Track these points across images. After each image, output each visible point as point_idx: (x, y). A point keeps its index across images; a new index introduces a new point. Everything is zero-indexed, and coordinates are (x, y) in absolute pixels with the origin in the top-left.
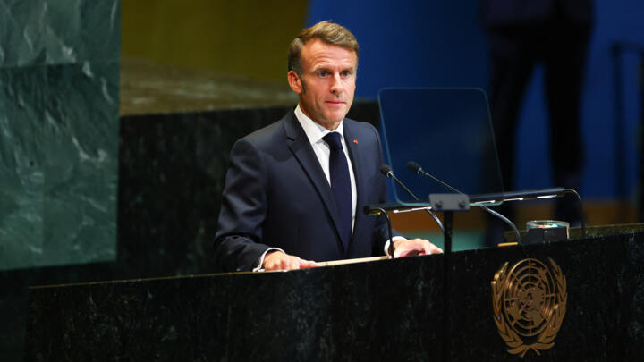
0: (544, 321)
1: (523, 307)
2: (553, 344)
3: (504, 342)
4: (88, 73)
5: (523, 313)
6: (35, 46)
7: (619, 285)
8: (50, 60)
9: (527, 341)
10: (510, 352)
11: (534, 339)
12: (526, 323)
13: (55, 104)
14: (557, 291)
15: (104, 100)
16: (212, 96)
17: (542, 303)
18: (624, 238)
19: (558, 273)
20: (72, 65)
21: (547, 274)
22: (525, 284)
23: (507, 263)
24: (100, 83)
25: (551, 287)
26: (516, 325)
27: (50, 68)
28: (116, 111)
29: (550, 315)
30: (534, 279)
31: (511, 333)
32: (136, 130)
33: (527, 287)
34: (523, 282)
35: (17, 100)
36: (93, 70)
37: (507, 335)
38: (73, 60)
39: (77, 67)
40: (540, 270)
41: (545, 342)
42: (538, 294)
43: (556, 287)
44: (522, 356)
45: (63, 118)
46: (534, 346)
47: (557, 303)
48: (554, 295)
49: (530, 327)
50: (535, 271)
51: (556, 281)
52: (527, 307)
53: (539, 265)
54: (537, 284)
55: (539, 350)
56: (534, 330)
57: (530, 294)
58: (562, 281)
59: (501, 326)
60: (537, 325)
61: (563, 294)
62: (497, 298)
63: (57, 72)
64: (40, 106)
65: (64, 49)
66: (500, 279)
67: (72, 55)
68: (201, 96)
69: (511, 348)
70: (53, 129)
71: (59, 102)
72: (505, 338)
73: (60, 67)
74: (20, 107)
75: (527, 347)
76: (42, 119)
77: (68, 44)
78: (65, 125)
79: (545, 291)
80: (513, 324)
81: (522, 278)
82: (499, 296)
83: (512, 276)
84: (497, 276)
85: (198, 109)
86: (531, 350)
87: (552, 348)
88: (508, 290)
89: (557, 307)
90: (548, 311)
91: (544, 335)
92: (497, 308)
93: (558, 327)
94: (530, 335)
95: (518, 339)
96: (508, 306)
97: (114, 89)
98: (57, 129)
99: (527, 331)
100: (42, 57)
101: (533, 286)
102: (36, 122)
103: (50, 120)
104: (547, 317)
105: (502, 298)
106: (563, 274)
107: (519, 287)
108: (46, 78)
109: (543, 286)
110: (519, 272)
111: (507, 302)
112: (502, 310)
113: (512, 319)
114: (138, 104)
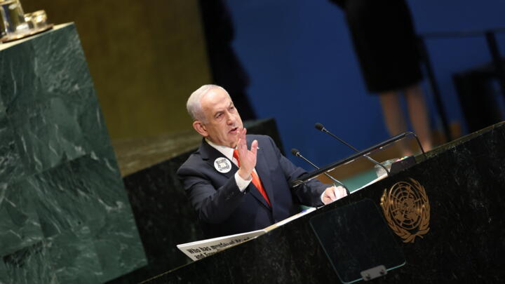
0: (419, 217)
1: (404, 212)
2: (429, 229)
3: (399, 237)
4: (95, 158)
5: (405, 216)
6: (58, 152)
7: (456, 180)
8: (70, 158)
9: (412, 232)
10: (404, 242)
11: (417, 229)
12: (409, 221)
13: (82, 183)
14: (421, 196)
15: (110, 171)
16: (172, 148)
17: (414, 206)
18: (450, 151)
19: (418, 186)
20: (84, 157)
21: (411, 188)
22: (401, 198)
23: (386, 190)
24: (105, 162)
25: (417, 195)
26: (403, 225)
27: (71, 162)
28: (120, 175)
29: (421, 212)
30: (405, 194)
31: (402, 230)
32: (135, 183)
33: (402, 200)
34: (399, 197)
35: (58, 187)
36: (97, 156)
37: (400, 232)
38: (84, 153)
39: (87, 157)
40: (407, 187)
41: (424, 229)
42: (410, 202)
43: (420, 194)
44: (413, 242)
45: (88, 189)
46: (418, 234)
47: (423, 203)
48: (420, 199)
49: (412, 223)
50: (404, 189)
51: (418, 190)
52: (406, 212)
53: (405, 185)
54: (407, 197)
55: (422, 235)
56: (414, 224)
57: (405, 204)
58: (422, 189)
59: (395, 228)
60: (415, 220)
61: (425, 197)
62: (386, 212)
63: (76, 163)
64: (73, 187)
65: (76, 148)
66: (385, 200)
67: (82, 150)
68: (166, 150)
69: (405, 240)
70: (85, 198)
71: (83, 180)
72: (399, 234)
73: (77, 160)
74: (61, 192)
75: (414, 236)
76: (77, 194)
77: (77, 145)
78: (92, 194)
79: (413, 199)
80: (401, 225)
81: (397, 196)
82: (387, 211)
83: (391, 196)
84: (382, 199)
85: (168, 158)
86: (417, 236)
87: (429, 232)
88: (392, 205)
89: (424, 206)
90: (419, 210)
91: (422, 225)
92: (389, 219)
93: (428, 218)
94: (414, 227)
95: (407, 232)
96: (395, 215)
97: (113, 163)
98: (88, 197)
99: (411, 226)
100: (65, 158)
101: (405, 198)
102: (73, 197)
103: (82, 193)
104: (420, 214)
105: (390, 211)
106: (421, 185)
107: (398, 201)
108: (71, 170)
109: (412, 196)
110: (394, 193)
111: (394, 213)
112: (392, 218)
113: (400, 222)
114: (131, 167)
